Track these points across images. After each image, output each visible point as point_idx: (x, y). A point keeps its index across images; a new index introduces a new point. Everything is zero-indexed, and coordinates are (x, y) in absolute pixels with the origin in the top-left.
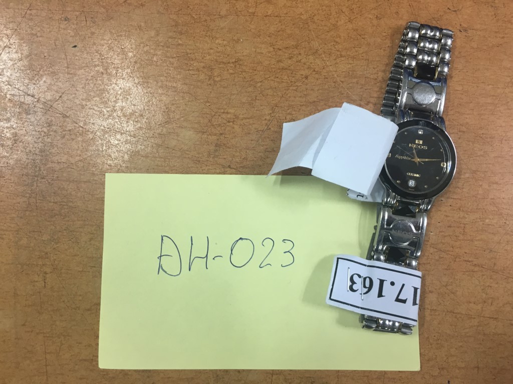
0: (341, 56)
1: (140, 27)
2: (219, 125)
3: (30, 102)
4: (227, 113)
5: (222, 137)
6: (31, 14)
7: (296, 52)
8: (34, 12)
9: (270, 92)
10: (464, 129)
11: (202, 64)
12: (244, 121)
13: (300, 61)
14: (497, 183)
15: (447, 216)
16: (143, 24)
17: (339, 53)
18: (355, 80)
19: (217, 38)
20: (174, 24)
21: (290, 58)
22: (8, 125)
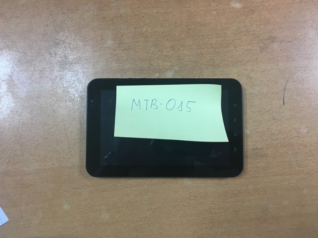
0: (153, 7)
1: (87, 11)
2: (119, 37)
3: (58, 41)
4: (121, 33)
5: (121, 41)
6: (52, 14)
7: (139, 9)
8: (53, 13)
9: (133, 23)
10: (197, 23)
11: (110, 19)
12: (127, 34)
13: (140, 12)
14: (210, 38)
15: (196, 52)
16: (88, 10)
17: (152, 7)
18: (159, 14)
19: (113, 10)
20: (98, 8)
21: (137, 11)
22: (53, 50)
